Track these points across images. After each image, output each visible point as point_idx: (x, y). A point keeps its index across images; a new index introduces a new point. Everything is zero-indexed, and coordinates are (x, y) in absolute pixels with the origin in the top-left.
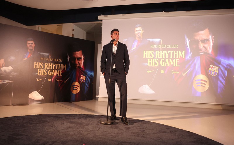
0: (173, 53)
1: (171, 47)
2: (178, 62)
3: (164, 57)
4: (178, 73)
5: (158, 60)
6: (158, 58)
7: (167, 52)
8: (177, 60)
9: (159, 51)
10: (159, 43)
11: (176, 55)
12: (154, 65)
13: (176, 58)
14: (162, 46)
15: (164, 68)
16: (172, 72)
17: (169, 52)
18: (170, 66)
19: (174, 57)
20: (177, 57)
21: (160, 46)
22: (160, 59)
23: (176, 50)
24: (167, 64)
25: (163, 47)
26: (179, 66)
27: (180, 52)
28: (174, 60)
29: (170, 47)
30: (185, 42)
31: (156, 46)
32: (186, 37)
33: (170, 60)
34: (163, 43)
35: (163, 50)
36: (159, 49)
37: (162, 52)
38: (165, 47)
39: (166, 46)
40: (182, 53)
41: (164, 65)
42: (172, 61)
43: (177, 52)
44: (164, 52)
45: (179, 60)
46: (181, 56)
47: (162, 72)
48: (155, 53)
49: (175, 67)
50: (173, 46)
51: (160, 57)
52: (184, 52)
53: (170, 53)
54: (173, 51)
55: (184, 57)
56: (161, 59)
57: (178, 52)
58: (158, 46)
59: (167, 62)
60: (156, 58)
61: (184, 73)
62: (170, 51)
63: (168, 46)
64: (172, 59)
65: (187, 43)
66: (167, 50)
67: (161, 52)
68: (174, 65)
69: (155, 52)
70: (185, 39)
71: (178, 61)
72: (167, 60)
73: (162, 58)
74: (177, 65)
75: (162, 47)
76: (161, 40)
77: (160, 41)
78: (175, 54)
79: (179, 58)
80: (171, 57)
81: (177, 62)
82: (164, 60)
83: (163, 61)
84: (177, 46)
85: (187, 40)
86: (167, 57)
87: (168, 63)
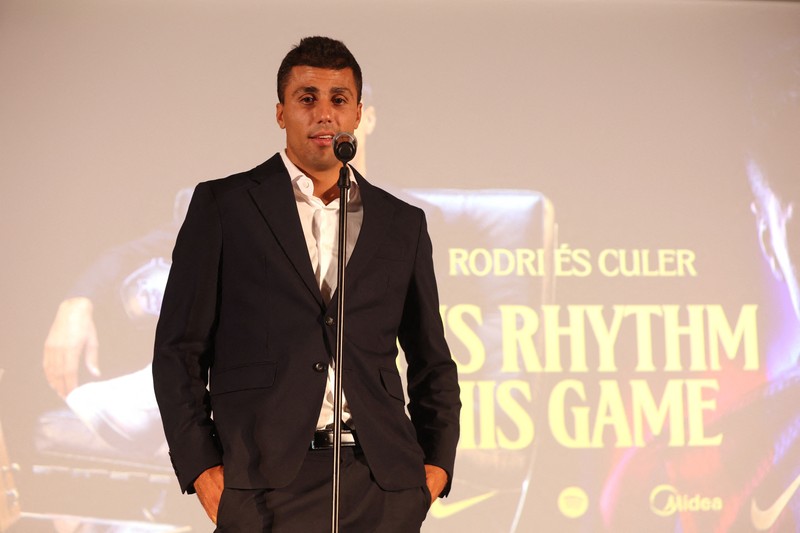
0: (658, 324)
1: (640, 265)
2: (711, 405)
3: (579, 364)
4: (717, 504)
5: (524, 388)
6: (524, 375)
7: (608, 317)
8: (695, 387)
9: (536, 306)
10: (529, 234)
11: (685, 341)
12: (488, 442)
13: (686, 373)
14: (558, 261)
15: (585, 468)
16: (662, 500)
17: (621, 311)
18: (640, 442)
19: (673, 363)
20: (697, 363)
21: (535, 264)
22: (544, 384)
23: (679, 292)
24: (609, 432)
25: (565, 267)
26: (717, 440)
27: (716, 313)
28: (673, 388)
29: (630, 266)
30: (752, 221)
31: (505, 262)
32: (759, 184)
33: (640, 390)
34: (563, 237)
35: (569, 292)
36: (529, 291)
37: (564, 320)
38: (581, 268)
39: (594, 261)
40: (733, 319)
41: (582, 441)
42: (658, 395)
43: (695, 311)
44: (576, 312)
45: (713, 384)
46: (732, 353)
47: (573, 503)
48: (499, 327)
49: (686, 450)
50: (654, 265)
51: (542, 361)
52: (749, 314)
53: (630, 323)
54: (656, 309)
55: (752, 362)
56: (553, 379)
57: (705, 314)
58: (521, 261)
59: (608, 413)
60: (509, 376)
61: (766, 504)
62: (629, 310)
63: (612, 263)
64: (658, 382)
65: (767, 234)
66: (605, 292)
67: (551, 312)
68: (677, 440)
69: (499, 313)
70: (751, 196)
71: (707, 394)
72: (610, 391)
73: (566, 374)
74: (698, 438)
75: (559, 272)
76: (548, 206)
77: (538, 209)
78: (673, 331)
79: (716, 366)
80: (645, 363)
81: (697, 406)
82: (578, 387)
83: (571, 399)
84: (685, 261)
85: (772, 204)
86: (607, 363)
87: (619, 420)
